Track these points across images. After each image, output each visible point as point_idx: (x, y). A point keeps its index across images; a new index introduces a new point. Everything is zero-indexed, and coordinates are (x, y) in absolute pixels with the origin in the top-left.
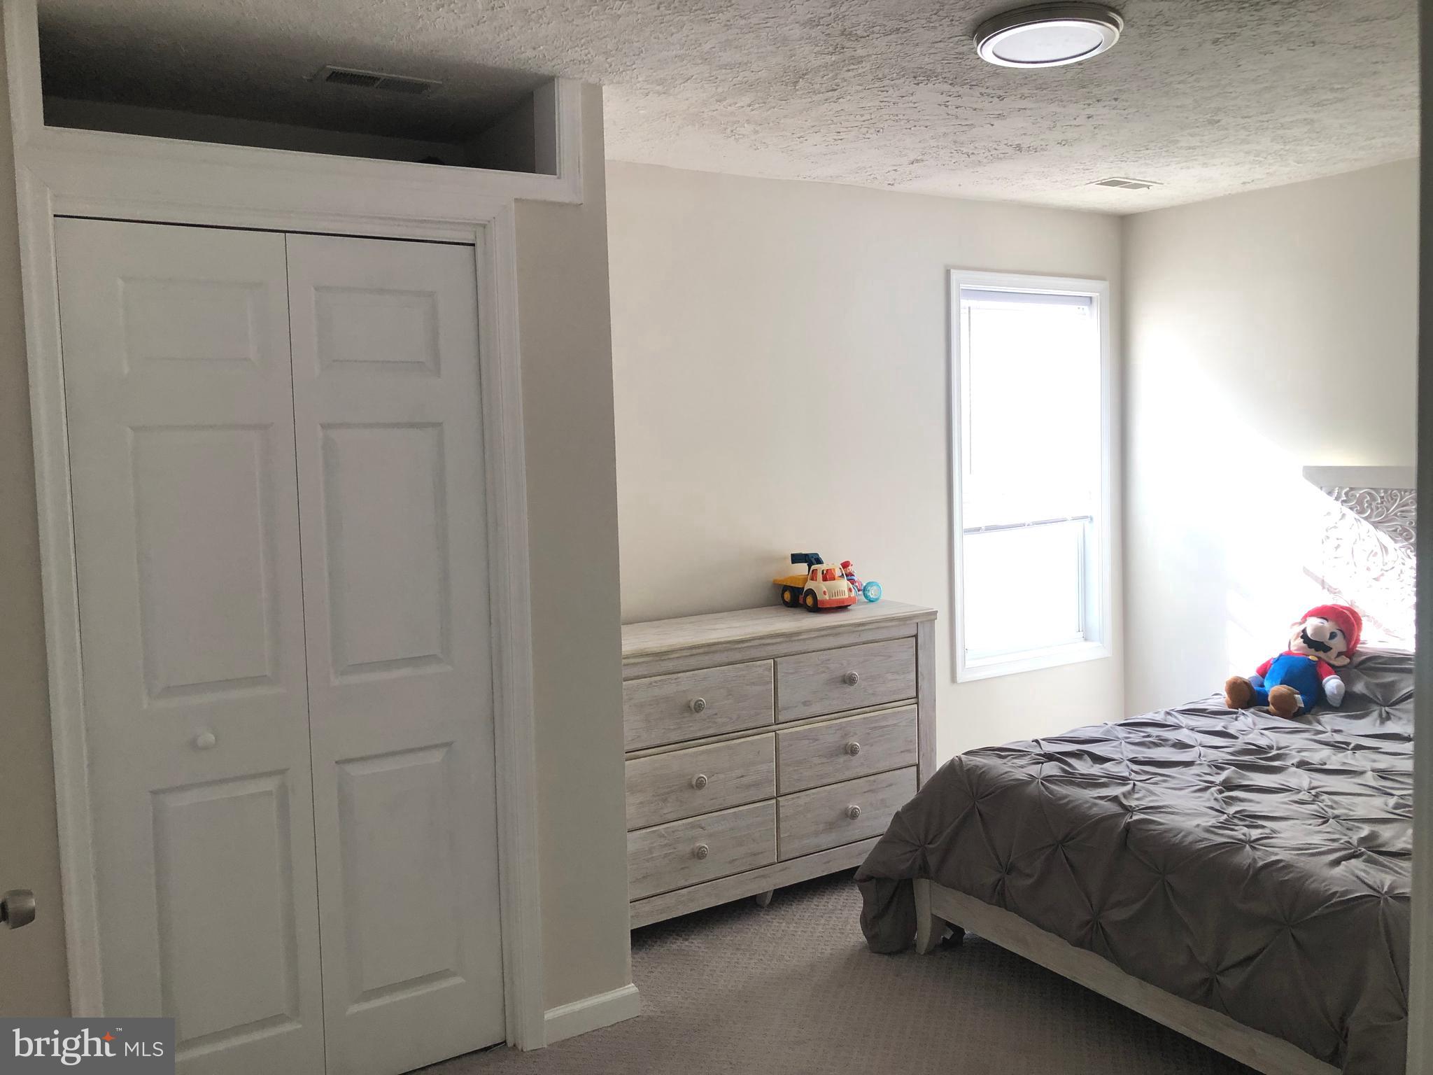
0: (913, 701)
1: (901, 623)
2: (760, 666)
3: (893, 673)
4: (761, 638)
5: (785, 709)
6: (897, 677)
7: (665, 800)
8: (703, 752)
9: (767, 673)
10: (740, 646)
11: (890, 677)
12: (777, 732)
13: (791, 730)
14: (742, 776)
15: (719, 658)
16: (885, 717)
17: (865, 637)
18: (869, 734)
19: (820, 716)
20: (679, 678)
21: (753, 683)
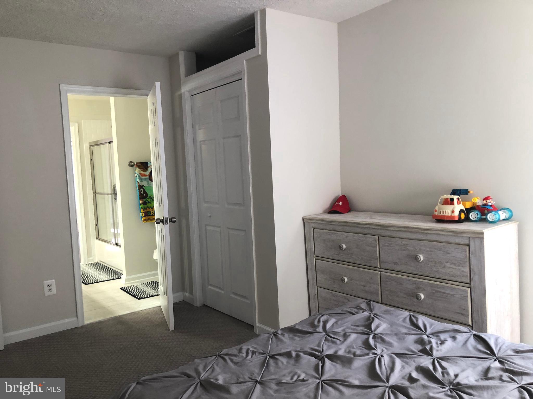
0: (468, 285)
1: (455, 235)
2: (371, 238)
3: (451, 263)
4: (369, 224)
5: (385, 262)
6: (454, 267)
7: (334, 282)
8: (348, 268)
9: (374, 242)
10: (360, 226)
11: (448, 265)
12: (381, 272)
13: (386, 274)
14: (364, 286)
15: (353, 229)
16: (443, 287)
17: (430, 237)
18: (433, 293)
19: (402, 272)
20: (337, 234)
21: (368, 245)
